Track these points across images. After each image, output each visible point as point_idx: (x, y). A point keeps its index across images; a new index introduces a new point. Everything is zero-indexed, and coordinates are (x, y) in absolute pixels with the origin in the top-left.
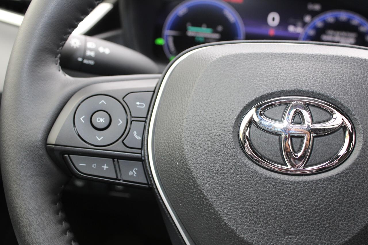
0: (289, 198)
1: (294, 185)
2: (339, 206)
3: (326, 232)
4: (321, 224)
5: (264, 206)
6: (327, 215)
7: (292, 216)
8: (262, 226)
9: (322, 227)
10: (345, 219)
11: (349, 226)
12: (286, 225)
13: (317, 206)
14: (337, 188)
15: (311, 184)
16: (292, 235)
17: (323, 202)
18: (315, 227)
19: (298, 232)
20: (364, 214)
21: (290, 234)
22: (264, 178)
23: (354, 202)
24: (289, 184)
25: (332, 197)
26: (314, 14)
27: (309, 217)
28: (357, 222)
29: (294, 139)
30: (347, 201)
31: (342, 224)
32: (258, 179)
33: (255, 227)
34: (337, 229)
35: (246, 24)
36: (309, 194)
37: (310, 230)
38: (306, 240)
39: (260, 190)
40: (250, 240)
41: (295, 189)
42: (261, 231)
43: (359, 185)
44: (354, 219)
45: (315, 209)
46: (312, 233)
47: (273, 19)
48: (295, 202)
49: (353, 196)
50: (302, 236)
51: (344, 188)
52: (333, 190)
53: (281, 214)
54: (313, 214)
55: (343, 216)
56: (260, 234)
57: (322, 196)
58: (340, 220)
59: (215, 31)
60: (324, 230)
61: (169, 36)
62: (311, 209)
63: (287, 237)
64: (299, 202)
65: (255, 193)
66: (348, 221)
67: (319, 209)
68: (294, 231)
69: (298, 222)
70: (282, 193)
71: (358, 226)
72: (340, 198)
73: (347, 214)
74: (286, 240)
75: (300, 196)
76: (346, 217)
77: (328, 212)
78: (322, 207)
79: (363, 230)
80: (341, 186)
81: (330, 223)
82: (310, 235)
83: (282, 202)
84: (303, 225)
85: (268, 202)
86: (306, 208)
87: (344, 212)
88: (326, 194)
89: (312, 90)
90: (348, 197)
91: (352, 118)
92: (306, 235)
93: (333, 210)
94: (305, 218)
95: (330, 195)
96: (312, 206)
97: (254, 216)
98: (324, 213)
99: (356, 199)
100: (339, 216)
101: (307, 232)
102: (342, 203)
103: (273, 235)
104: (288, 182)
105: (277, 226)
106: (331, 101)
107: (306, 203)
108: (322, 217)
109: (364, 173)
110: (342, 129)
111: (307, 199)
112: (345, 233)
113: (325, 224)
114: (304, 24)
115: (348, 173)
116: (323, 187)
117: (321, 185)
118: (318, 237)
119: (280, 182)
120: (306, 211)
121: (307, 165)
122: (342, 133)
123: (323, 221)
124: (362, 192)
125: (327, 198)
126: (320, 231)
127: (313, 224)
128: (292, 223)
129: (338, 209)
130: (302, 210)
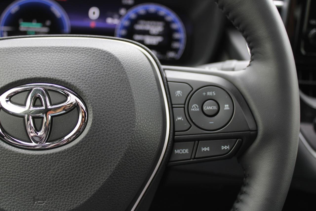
0: (35, 169)
1: (37, 158)
2: (77, 173)
3: (68, 195)
4: (63, 189)
5: (14, 178)
6: (67, 181)
7: (39, 185)
8: (15, 195)
9: (65, 191)
10: (83, 184)
11: (87, 189)
12: (34, 192)
13: (58, 174)
14: (74, 158)
15: (52, 156)
16: (40, 200)
17: (63, 170)
18: (59, 192)
19: (45, 197)
20: (99, 177)
21: (38, 200)
22: (12, 154)
23: (89, 169)
24: (33, 158)
25: (70, 166)
26: (128, 7)
27: (53, 184)
28: (94, 184)
29: (36, 120)
30: (83, 168)
31: (81, 188)
32: (7, 155)
33: (9, 196)
34: (77, 192)
35: (71, 18)
36: (50, 165)
37: (55, 195)
38: (52, 203)
39: (10, 165)
40: (6, 208)
41: (39, 161)
42: (14, 199)
43: (92, 154)
44: (91, 183)
45: (57, 177)
46: (57, 197)
47: (94, 13)
48: (40, 173)
49: (88, 164)
50: (48, 200)
51: (80, 158)
52: (71, 160)
53: (29, 184)
54: (56, 181)
55: (81, 181)
56: (14, 202)
57: (62, 166)
58: (79, 184)
59: (44, 26)
60: (67, 194)
61: (4, 31)
62: (53, 177)
63: (36, 203)
64: (43, 173)
65: (6, 168)
66: (86, 185)
67: (61, 177)
68: (42, 197)
69: (44, 189)
70: (28, 166)
71: (94, 188)
72: (77, 166)
73: (84, 179)
74: (36, 205)
75: (43, 167)
76: (84, 181)
77: (68, 179)
78: (63, 175)
79: (99, 191)
80: (77, 156)
81: (70, 188)
82: (55, 199)
83: (29, 174)
84: (49, 191)
85: (18, 175)
86: (49, 177)
87: (81, 178)
88: (65, 164)
89: (49, 77)
90: (84, 165)
91: (84, 98)
92: (52, 200)
93: (72, 176)
94: (50, 185)
95: (68, 164)
96: (55, 174)
97: (7, 187)
98: (65, 180)
99: (91, 166)
100: (77, 181)
101: (52, 197)
102: (79, 170)
103: (25, 202)
104: (33, 156)
105: (27, 194)
106: (66, 86)
107: (49, 172)
108: (64, 183)
109: (96, 144)
110: (76, 108)
111: (50, 169)
112: (84, 195)
113: (67, 189)
114: (120, 16)
115: (82, 145)
116: (62, 158)
117: (60, 156)
118: (62, 200)
119: (26, 157)
120: (50, 179)
121: (49, 140)
122: (77, 111)
123: (65, 186)
124: (96, 160)
125: (66, 167)
126: (63, 195)
127: (57, 190)
128: (39, 190)
129: (76, 175)
130: (46, 179)
